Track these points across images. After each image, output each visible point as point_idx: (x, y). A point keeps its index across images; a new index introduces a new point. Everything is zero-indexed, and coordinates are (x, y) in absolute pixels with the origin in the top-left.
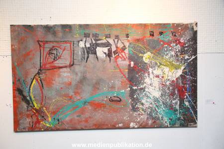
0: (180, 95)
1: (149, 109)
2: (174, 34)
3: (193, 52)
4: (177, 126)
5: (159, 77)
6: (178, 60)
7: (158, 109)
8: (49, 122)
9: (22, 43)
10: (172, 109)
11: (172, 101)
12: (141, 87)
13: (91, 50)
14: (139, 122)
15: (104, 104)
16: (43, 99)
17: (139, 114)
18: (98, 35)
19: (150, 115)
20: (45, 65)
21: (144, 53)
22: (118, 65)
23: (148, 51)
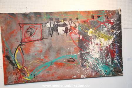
0: (112, 56)
1: (92, 65)
2: (107, 17)
3: (119, 28)
4: (110, 75)
5: (98, 45)
6: (109, 34)
7: (98, 65)
9: (8, 25)
10: (107, 64)
11: (107, 60)
12: (87, 51)
13: (54, 29)
14: (86, 74)
15: (64, 64)
16: (23, 62)
17: (86, 69)
18: (59, 19)
19: (93, 69)
20: (24, 39)
21: (88, 30)
22: (72, 38)
23: (91, 29)
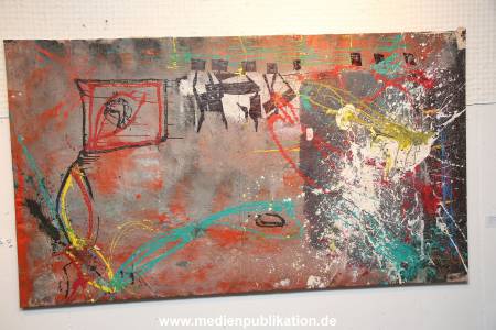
0: (425, 208)
1: (351, 241)
2: (409, 58)
3: (455, 101)
4: (419, 281)
5: (374, 165)
6: (419, 123)
7: (375, 241)
8: (110, 280)
9: (36, 86)
10: (407, 239)
11: (406, 221)
12: (333, 188)
13: (210, 102)
14: (328, 275)
15: (242, 233)
16: (91, 225)
17: (329, 255)
18: (226, 63)
19: (355, 256)
20: (96, 139)
21: (339, 106)
22: (274, 137)
23: (349, 102)
